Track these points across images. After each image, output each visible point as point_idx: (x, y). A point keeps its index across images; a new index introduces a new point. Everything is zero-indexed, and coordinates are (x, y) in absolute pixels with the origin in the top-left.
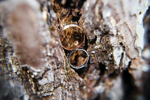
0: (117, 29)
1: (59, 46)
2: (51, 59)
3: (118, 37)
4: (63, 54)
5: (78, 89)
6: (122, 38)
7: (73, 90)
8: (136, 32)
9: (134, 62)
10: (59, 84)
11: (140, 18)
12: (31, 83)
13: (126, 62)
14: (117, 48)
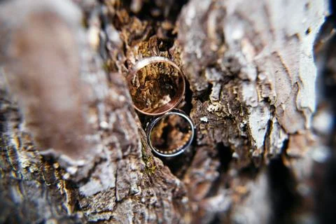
0: (257, 68)
1: (126, 106)
2: (109, 135)
3: (260, 86)
4: (136, 125)
5: (169, 203)
6: (269, 86)
7: (158, 207)
8: (298, 73)
9: (295, 141)
10: (127, 192)
11: (308, 42)
12: (62, 193)
13: (278, 141)
14: (258, 111)
